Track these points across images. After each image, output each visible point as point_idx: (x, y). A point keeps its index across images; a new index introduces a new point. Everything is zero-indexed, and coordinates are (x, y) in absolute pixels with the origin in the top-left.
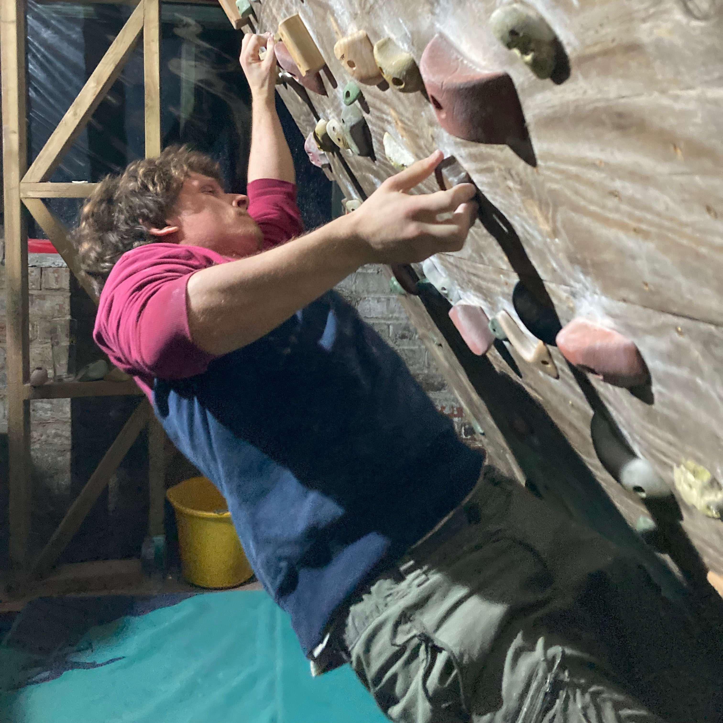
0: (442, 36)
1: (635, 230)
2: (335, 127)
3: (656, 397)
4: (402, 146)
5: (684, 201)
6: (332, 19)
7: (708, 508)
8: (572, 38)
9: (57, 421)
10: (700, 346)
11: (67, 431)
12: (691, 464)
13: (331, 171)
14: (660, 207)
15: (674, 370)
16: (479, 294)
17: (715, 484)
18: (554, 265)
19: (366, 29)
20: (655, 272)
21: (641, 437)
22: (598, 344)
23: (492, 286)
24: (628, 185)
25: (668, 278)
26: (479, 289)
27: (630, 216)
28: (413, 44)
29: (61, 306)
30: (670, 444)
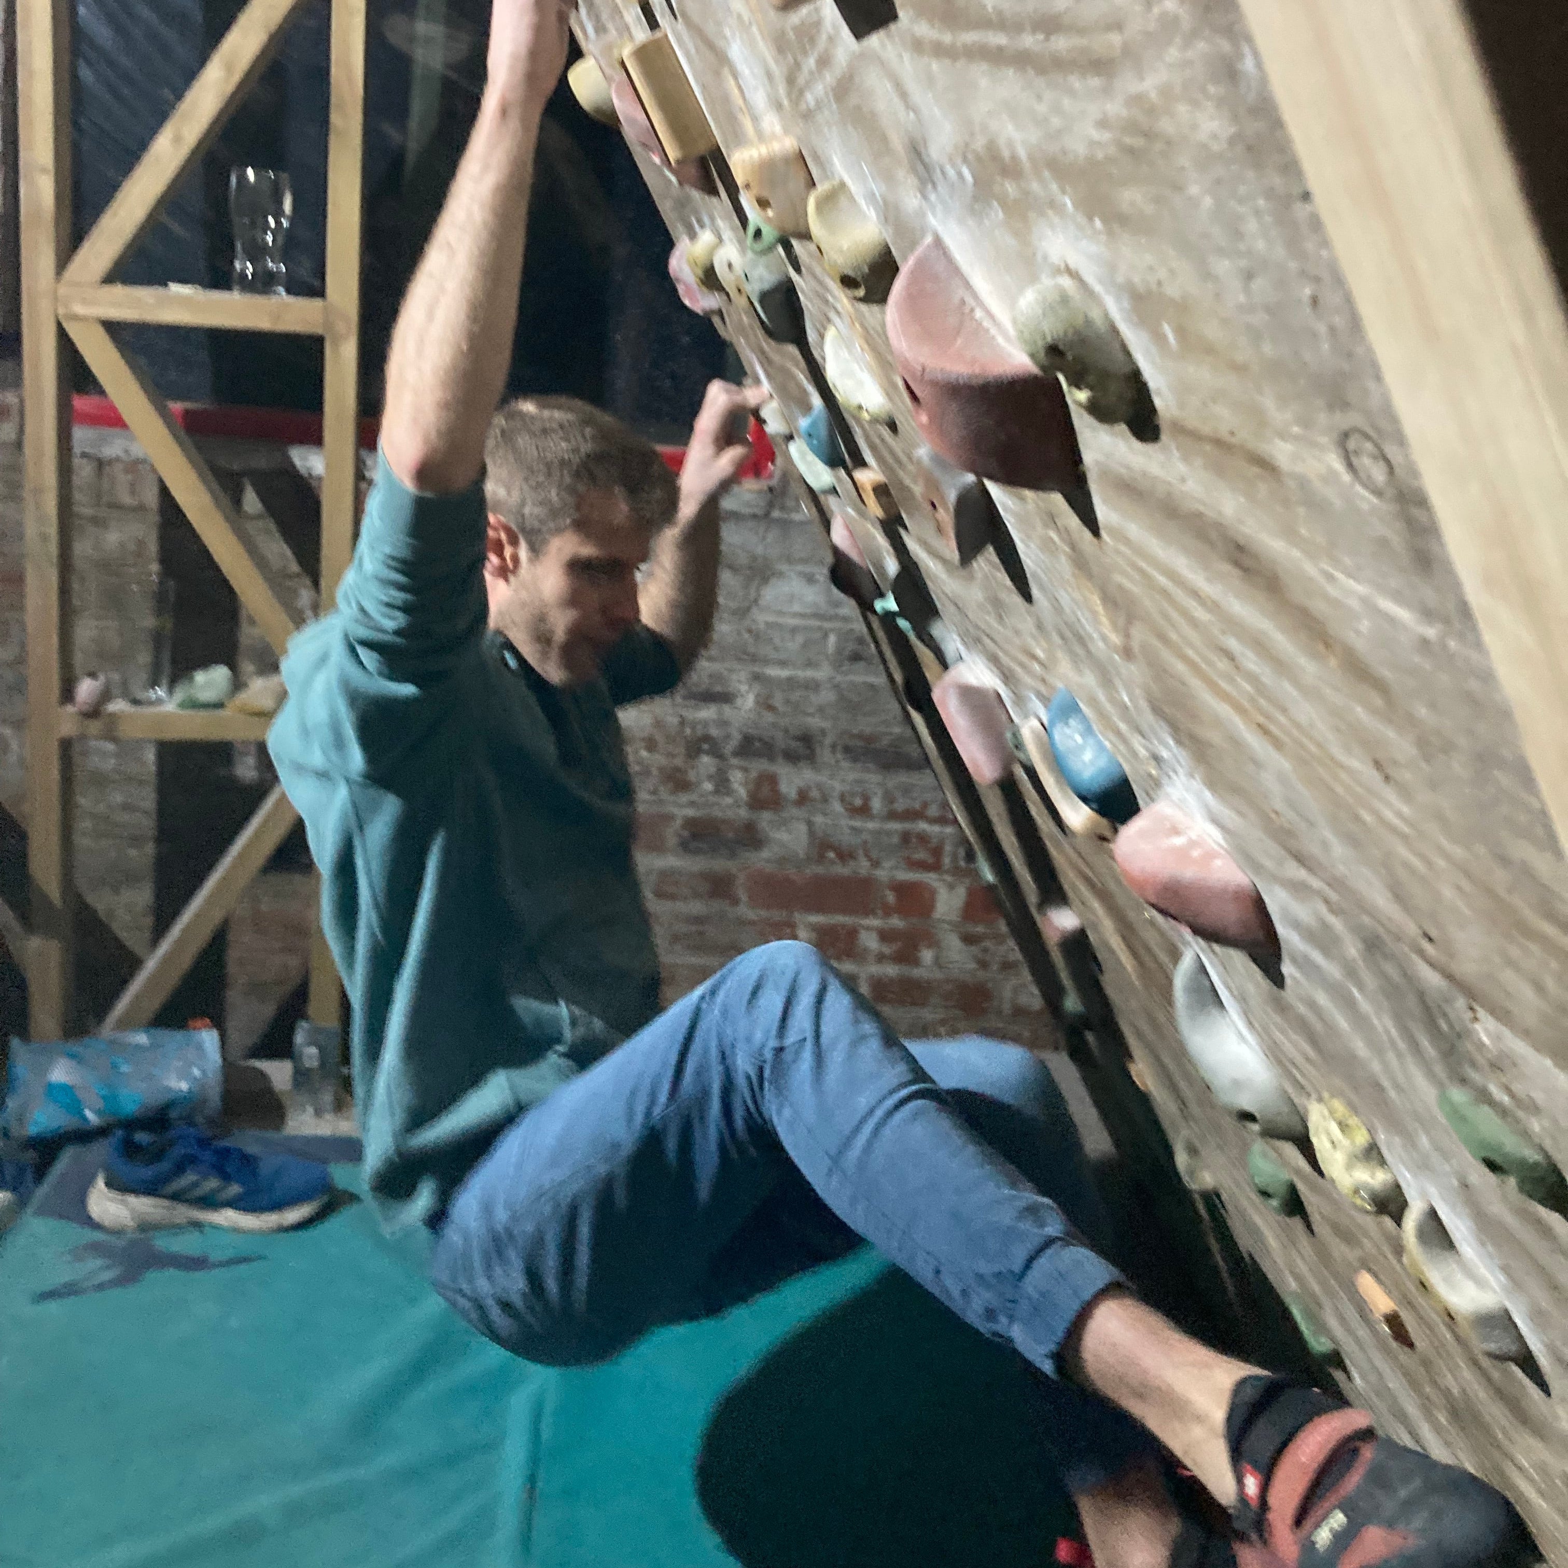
0: (938, 242)
1: (1259, 725)
2: (733, 262)
3: (1288, 981)
4: (861, 364)
5: (1338, 730)
6: (732, 82)
7: (1356, 1191)
8: (1165, 390)
9: (129, 779)
10: (1360, 946)
11: (148, 799)
12: (1339, 1105)
13: (724, 323)
14: (1303, 719)
15: (1317, 957)
16: (995, 669)
17: (1374, 1153)
18: (1126, 699)
19: (799, 139)
20: (1291, 804)
21: (1264, 1029)
22: (1189, 873)
23: (1018, 670)
24: (1250, 654)
25: (1312, 824)
26: (994, 661)
27: (1252, 700)
28: (886, 219)
29: (141, 543)
30: (1308, 1059)
